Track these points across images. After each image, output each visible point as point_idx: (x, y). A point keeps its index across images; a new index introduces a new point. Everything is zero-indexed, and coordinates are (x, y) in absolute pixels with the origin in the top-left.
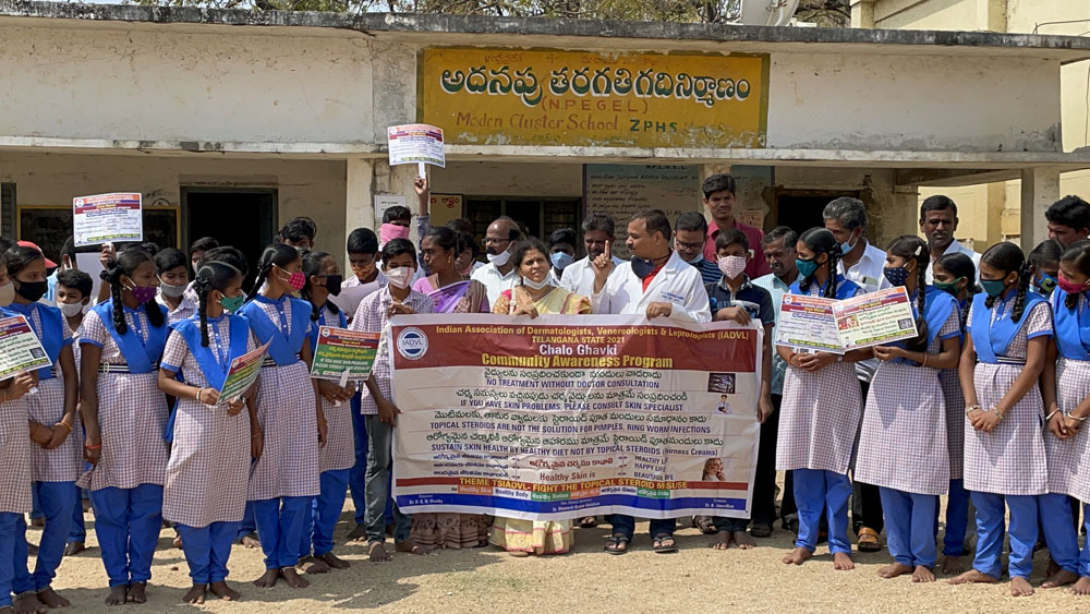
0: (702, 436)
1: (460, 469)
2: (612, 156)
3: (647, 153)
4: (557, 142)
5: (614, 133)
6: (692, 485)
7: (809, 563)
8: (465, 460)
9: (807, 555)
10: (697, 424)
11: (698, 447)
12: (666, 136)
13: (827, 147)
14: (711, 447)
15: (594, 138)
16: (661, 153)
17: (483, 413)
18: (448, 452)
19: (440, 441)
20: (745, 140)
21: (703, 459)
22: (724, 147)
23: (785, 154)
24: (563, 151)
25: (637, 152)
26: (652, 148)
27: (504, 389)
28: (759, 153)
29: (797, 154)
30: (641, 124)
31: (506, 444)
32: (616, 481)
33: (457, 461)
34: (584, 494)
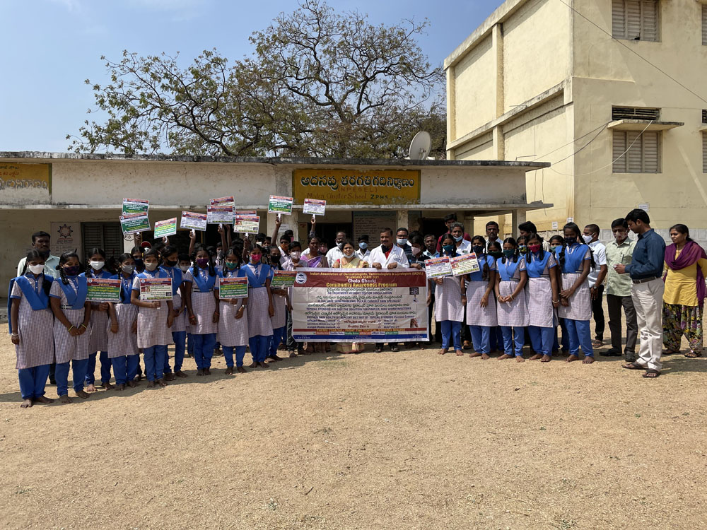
0: (409, 311)
1: (317, 326)
2: (365, 208)
3: (377, 207)
4: (344, 203)
5: (366, 200)
6: (407, 330)
7: (447, 354)
8: (319, 322)
9: (446, 351)
10: (406, 307)
11: (407, 315)
12: (384, 200)
13: (442, 203)
14: (412, 314)
15: (358, 202)
16: (383, 207)
17: (326, 305)
18: (313, 319)
19: (310, 315)
20: (413, 201)
21: (410, 319)
22: (405, 204)
23: (427, 206)
24: (347, 207)
25: (374, 207)
26: (379, 205)
27: (334, 295)
28: (418, 206)
29: (432, 206)
30: (375, 197)
31: (335, 316)
32: (377, 330)
33: (316, 322)
34: (365, 333)
